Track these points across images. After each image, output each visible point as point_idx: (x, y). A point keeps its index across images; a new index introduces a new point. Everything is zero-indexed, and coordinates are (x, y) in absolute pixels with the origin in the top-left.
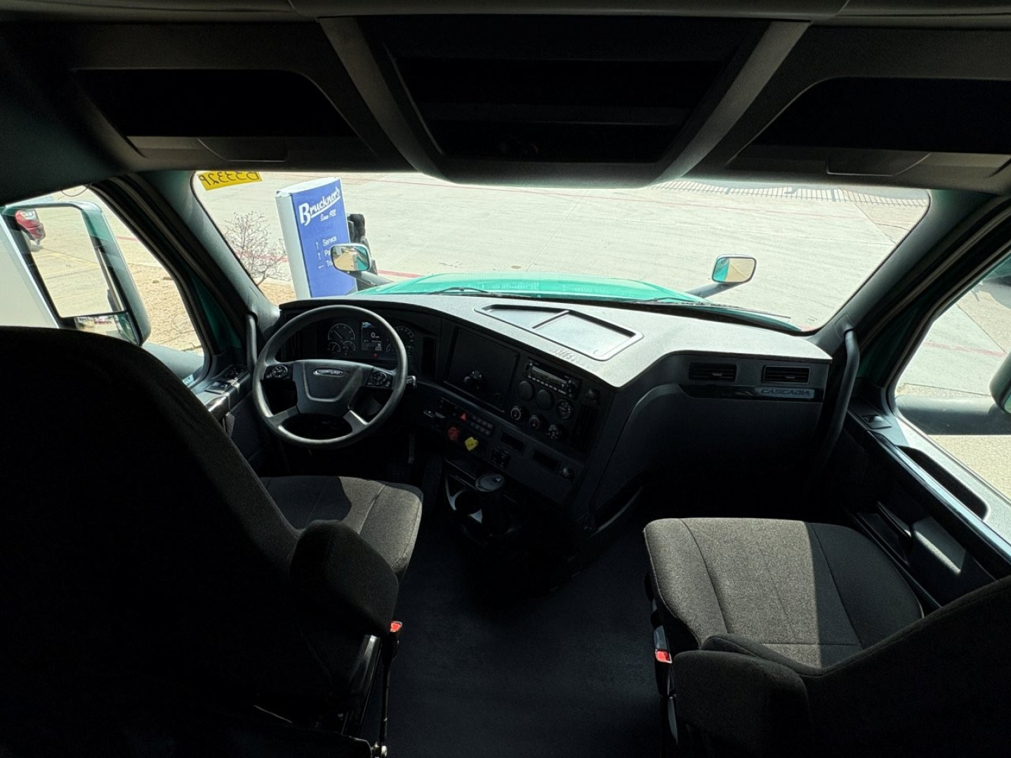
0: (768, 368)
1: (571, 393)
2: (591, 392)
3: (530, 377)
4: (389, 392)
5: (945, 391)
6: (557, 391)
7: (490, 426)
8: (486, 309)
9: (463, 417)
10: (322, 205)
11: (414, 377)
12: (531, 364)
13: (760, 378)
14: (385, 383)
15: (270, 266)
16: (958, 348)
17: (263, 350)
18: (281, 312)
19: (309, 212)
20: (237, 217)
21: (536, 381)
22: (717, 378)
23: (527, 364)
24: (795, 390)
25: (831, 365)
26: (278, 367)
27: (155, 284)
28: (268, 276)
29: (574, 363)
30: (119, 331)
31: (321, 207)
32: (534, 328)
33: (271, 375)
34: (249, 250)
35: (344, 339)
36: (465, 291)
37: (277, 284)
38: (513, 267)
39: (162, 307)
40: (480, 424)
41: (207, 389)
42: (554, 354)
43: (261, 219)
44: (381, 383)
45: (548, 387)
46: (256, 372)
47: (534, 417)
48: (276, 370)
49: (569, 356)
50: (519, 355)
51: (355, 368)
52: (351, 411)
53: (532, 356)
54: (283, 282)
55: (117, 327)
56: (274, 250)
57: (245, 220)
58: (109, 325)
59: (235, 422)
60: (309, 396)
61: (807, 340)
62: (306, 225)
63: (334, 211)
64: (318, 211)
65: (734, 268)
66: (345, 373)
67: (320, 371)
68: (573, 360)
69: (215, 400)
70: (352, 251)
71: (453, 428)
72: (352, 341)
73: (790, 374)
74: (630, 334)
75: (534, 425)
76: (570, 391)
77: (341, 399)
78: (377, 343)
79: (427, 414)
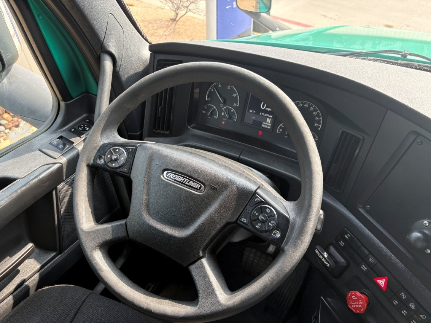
15: (192, 2)
18: (151, 55)
26: (114, 151)
28: (190, 10)
33: (103, 160)
35: (225, 103)
36: (409, 57)
37: (195, 18)
46: (84, 152)
48: (111, 153)
51: (225, 187)
52: (204, 260)
60: (145, 214)
66: (208, 189)
72: (233, 107)
78: (268, 117)
79: (321, 257)
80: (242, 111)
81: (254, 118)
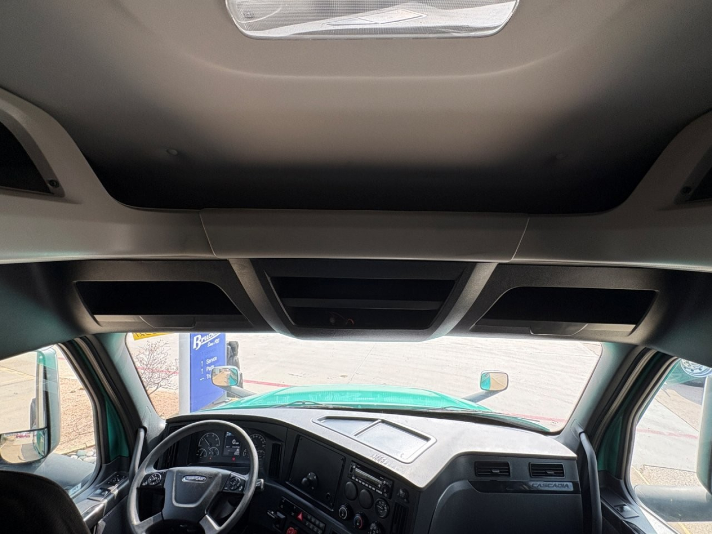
0: (533, 465)
1: (386, 493)
2: (401, 492)
3: (353, 478)
4: (241, 495)
5: (675, 471)
6: (375, 491)
7: (322, 525)
8: (320, 420)
9: (300, 517)
10: (210, 336)
11: (262, 480)
12: (354, 467)
13: (528, 474)
14: (238, 487)
15: (164, 378)
16: (670, 434)
17: (145, 460)
18: (166, 425)
19: (201, 341)
20: (149, 344)
21: (358, 482)
22: (496, 475)
23: (351, 466)
24: (557, 483)
25: (577, 461)
26: (154, 476)
27: (72, 394)
28: (161, 386)
29: (386, 466)
30: (33, 443)
31: (209, 337)
32: (356, 435)
33: (146, 483)
34: (151, 367)
35: (211, 446)
36: (306, 403)
37: (166, 392)
38: (342, 376)
39: (70, 413)
40: (314, 524)
41: (89, 497)
42: (371, 459)
43: (166, 345)
44: (236, 487)
45: (368, 487)
46: (135, 481)
47: (358, 516)
48: (152, 478)
49: (382, 460)
50: (345, 458)
51: (216, 475)
52: (207, 516)
53: (355, 459)
54: (172, 390)
55: (33, 440)
56: (170, 366)
57: (154, 346)
58: (28, 438)
59: (105, 529)
60: (174, 502)
61: (555, 439)
62: (196, 349)
63: (219, 339)
64: (207, 340)
65: (494, 380)
66: (208, 479)
67: (188, 477)
68: (385, 464)
69: (93, 508)
70: (227, 371)
71: (291, 528)
72: (217, 447)
73: (550, 470)
74: (427, 439)
75: (358, 524)
76: (385, 491)
77: (201, 504)
78: (236, 448)
79: (270, 515)
80: (222, 449)
81: (229, 451)
